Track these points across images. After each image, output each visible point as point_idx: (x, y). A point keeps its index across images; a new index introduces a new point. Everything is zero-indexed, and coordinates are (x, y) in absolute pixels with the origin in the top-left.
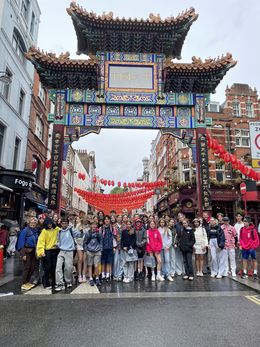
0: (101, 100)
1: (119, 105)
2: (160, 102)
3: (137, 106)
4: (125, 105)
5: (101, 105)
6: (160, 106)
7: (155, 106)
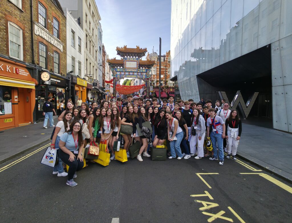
0: (124, 71)
1: (129, 72)
2: (138, 71)
3: (133, 72)
4: (130, 72)
5: (124, 72)
6: (138, 72)
7: (137, 72)
